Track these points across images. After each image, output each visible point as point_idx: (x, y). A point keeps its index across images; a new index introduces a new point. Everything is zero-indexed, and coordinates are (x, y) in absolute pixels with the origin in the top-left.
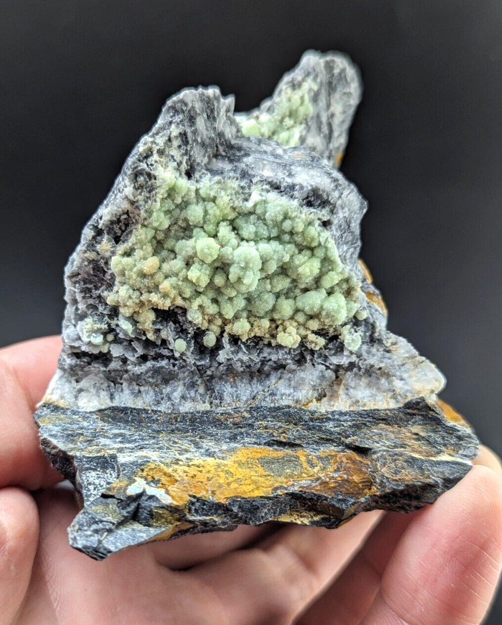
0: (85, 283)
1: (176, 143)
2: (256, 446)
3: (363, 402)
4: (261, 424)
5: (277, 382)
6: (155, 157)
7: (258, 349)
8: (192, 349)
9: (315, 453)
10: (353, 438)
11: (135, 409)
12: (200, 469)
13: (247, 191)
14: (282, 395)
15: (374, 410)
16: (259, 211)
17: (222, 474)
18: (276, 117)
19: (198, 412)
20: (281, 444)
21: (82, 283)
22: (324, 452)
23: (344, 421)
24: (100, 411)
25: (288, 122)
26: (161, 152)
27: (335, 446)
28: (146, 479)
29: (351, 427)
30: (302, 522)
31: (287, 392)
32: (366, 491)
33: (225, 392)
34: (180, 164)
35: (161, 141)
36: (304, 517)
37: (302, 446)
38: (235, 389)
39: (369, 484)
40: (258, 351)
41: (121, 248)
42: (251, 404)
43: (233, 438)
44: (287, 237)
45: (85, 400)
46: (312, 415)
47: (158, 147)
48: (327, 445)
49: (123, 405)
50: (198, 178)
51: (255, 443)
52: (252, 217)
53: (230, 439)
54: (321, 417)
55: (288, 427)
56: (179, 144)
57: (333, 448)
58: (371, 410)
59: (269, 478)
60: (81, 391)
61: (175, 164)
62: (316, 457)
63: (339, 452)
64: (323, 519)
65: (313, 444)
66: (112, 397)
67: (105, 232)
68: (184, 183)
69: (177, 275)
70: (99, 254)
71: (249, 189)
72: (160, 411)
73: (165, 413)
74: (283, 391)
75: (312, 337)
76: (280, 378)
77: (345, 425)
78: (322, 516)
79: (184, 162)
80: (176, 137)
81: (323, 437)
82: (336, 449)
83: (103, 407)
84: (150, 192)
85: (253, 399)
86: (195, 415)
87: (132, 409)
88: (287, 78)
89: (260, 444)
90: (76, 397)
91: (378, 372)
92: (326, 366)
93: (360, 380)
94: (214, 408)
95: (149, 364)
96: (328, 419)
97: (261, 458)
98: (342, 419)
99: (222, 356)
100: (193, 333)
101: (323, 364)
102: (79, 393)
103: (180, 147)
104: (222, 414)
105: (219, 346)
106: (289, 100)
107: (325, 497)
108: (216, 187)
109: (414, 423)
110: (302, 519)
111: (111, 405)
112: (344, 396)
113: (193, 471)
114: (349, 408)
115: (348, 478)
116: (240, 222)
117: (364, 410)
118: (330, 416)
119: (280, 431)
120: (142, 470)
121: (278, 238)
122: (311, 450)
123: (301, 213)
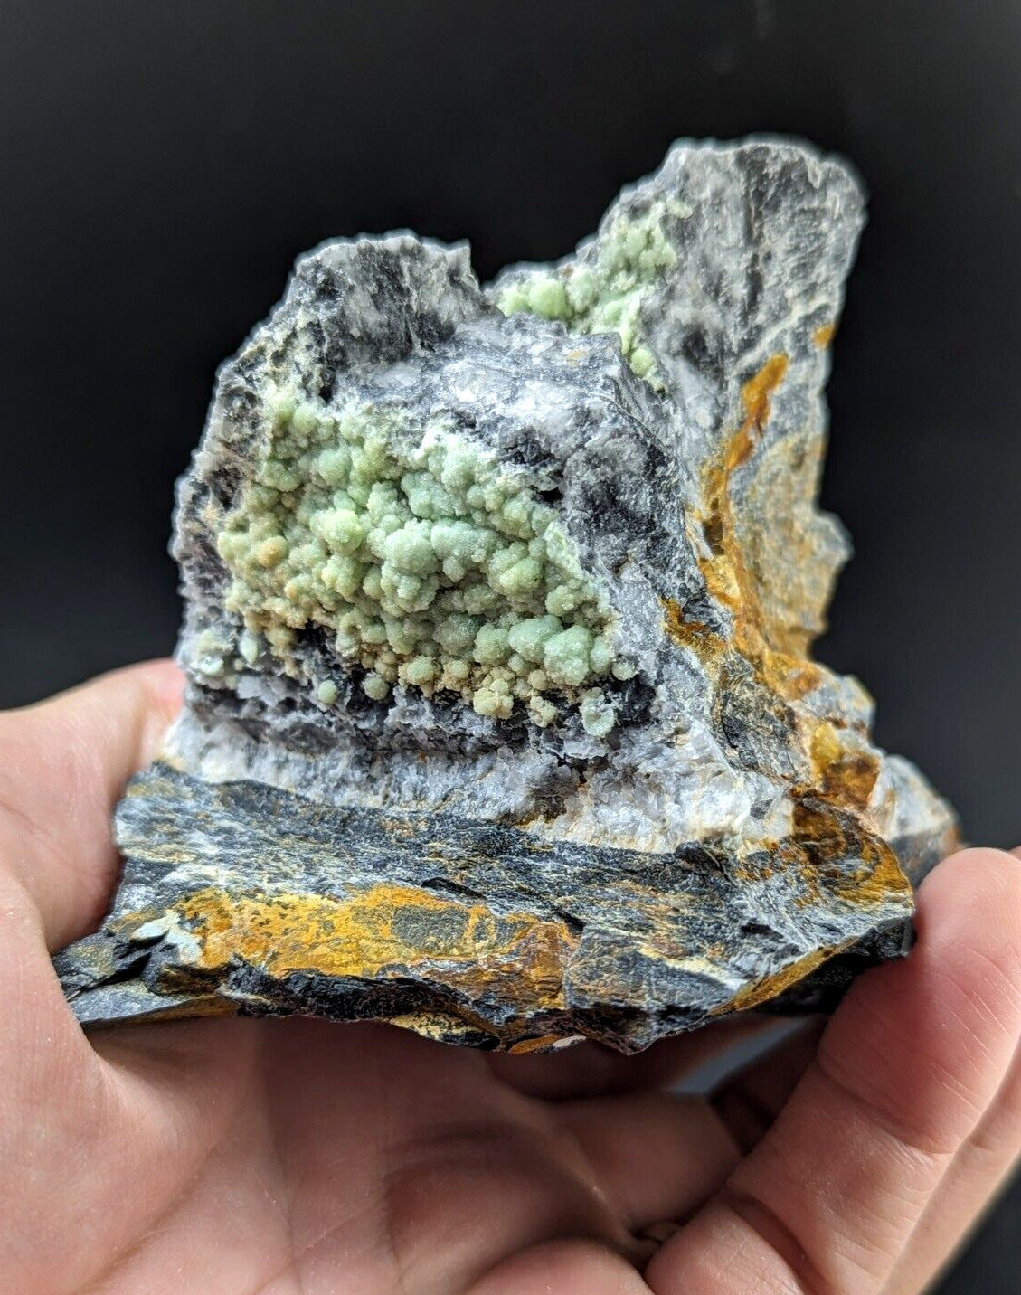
0: (202, 572)
1: (304, 340)
2: (408, 884)
3: (612, 832)
4: (433, 847)
5: (483, 776)
6: (267, 366)
7: (454, 713)
8: (347, 700)
9: (501, 913)
10: (567, 898)
11: (274, 789)
12: (284, 912)
13: (418, 428)
14: (485, 800)
15: (627, 852)
16: (432, 466)
17: (314, 927)
18: (599, 272)
19: (363, 810)
20: (453, 887)
21: (198, 571)
22: (516, 915)
23: (569, 864)
24: (228, 784)
25: (622, 280)
26: (278, 357)
27: (539, 907)
28: (182, 916)
29: (575, 876)
30: (429, 1032)
31: (495, 796)
32: (545, 999)
33: (405, 780)
34: (306, 379)
35: (280, 336)
36: (438, 1023)
37: (485, 898)
38: (422, 777)
39: (555, 988)
40: (455, 717)
41: (232, 516)
42: (437, 808)
43: (380, 866)
44: (477, 517)
45: (212, 763)
46: (529, 844)
47: (275, 349)
48: (527, 902)
49: (260, 780)
50: (341, 403)
51: (409, 880)
52: (425, 477)
53: (375, 866)
54: (541, 850)
55: (475, 859)
56: (309, 342)
57: (534, 910)
58: (622, 850)
59: (391, 945)
60: (210, 746)
61: (299, 378)
62: (497, 921)
63: (539, 918)
64: (468, 1034)
65: (505, 897)
66: (249, 763)
67: (210, 489)
69: (308, 570)
70: (205, 527)
71: (423, 425)
72: (307, 800)
73: (313, 803)
74: (489, 793)
75: (536, 702)
76: (490, 769)
77: (569, 871)
78: (469, 1029)
79: (316, 374)
80: (304, 330)
81: (524, 886)
82: (539, 913)
83: (234, 779)
84: (254, 425)
85: (444, 800)
86: (356, 813)
87: (271, 789)
88: (627, 196)
89: (415, 883)
90: (201, 756)
91: (645, 781)
92: (558, 757)
93: (619, 791)
94: (385, 807)
95: (294, 716)
96: (551, 855)
97: (404, 909)
98: (568, 860)
99: (393, 717)
100: (349, 672)
101: (554, 754)
102: (206, 750)
103: (309, 347)
104: (392, 819)
105: (389, 702)
106: (624, 238)
107: (466, 997)
108: (364, 419)
109: (682, 888)
110: (431, 1027)
111: (248, 776)
112: (589, 818)
113: (267, 913)
114: (591, 840)
115: (522, 971)
116: (406, 484)
117: (612, 849)
118: (556, 850)
119: (460, 864)
120: (188, 899)
121: (467, 517)
122: (497, 907)
123: (499, 474)
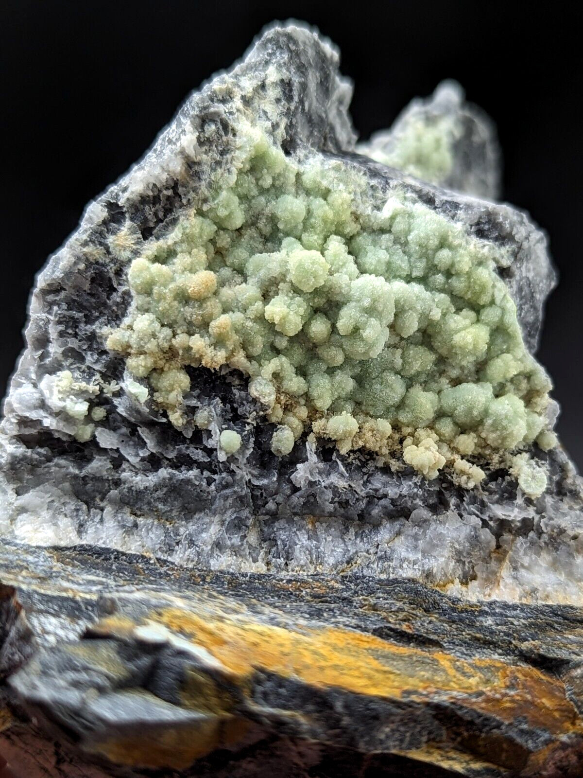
0: (69, 309)
1: (273, 93)
2: (358, 631)
3: (544, 590)
4: (365, 600)
5: (391, 540)
6: (238, 104)
7: (365, 474)
8: (249, 452)
9: (466, 659)
10: (533, 643)
11: (124, 554)
12: (265, 638)
13: (380, 194)
14: (403, 560)
15: (565, 607)
16: (399, 226)
17: (307, 653)
18: (396, 160)
19: (244, 575)
20: (403, 637)
21: (65, 306)
22: (481, 660)
23: (513, 617)
24: (56, 548)
26: (247, 101)
27: (500, 654)
28: (168, 627)
29: (526, 626)
30: (451, 766)
31: (412, 557)
32: (568, 725)
33: (296, 544)
34: (275, 126)
35: (248, 85)
36: (453, 759)
37: (441, 646)
38: (315, 542)
39: (571, 715)
40: (365, 478)
41: (152, 247)
42: (343, 571)
43: (316, 614)
44: (440, 278)
45: (28, 527)
46: (453, 604)
47: (242, 93)
48: (485, 650)
49: (101, 544)
50: (302, 158)
51: (358, 627)
52: (385, 237)
53: (311, 614)
54: (470, 609)
55: (414, 612)
56: (279, 96)
57: (496, 656)
58: (560, 606)
59: (392, 676)
60: (22, 510)
61: (268, 124)
62: (470, 665)
63: (508, 664)
64: (487, 770)
65: (462, 645)
66: (81, 529)
67: (127, 215)
68: (279, 156)
70: (109, 253)
71: (383, 192)
72: (173, 563)
73: (181, 567)
74: (404, 554)
75: (461, 464)
76: (398, 534)
77: (516, 623)
78: (485, 765)
79: (283, 126)
80: (275, 84)
81: (478, 635)
82: (502, 659)
83: (63, 544)
84: (222, 153)
85: (348, 563)
86: (237, 578)
87: (119, 555)
89: (365, 630)
90: (13, 520)
91: (572, 542)
92: (482, 520)
93: (538, 554)
94: (273, 571)
95: (164, 473)
96: (483, 613)
97: (372, 650)
98: (508, 614)
99: (301, 473)
100: (255, 423)
101: (477, 516)
102: (18, 515)
103: (278, 101)
104: (289, 581)
105: (297, 455)
106: (419, 139)
107: (498, 721)
108: (332, 174)
110: (451, 762)
111: (77, 542)
112: (509, 581)
113: (252, 637)
114: (520, 599)
115: (534, 700)
116: (364, 240)
117: (547, 606)
118: (486, 609)
119: (401, 616)
120: (160, 614)
121: (423, 280)
122: (459, 654)
123: (468, 243)
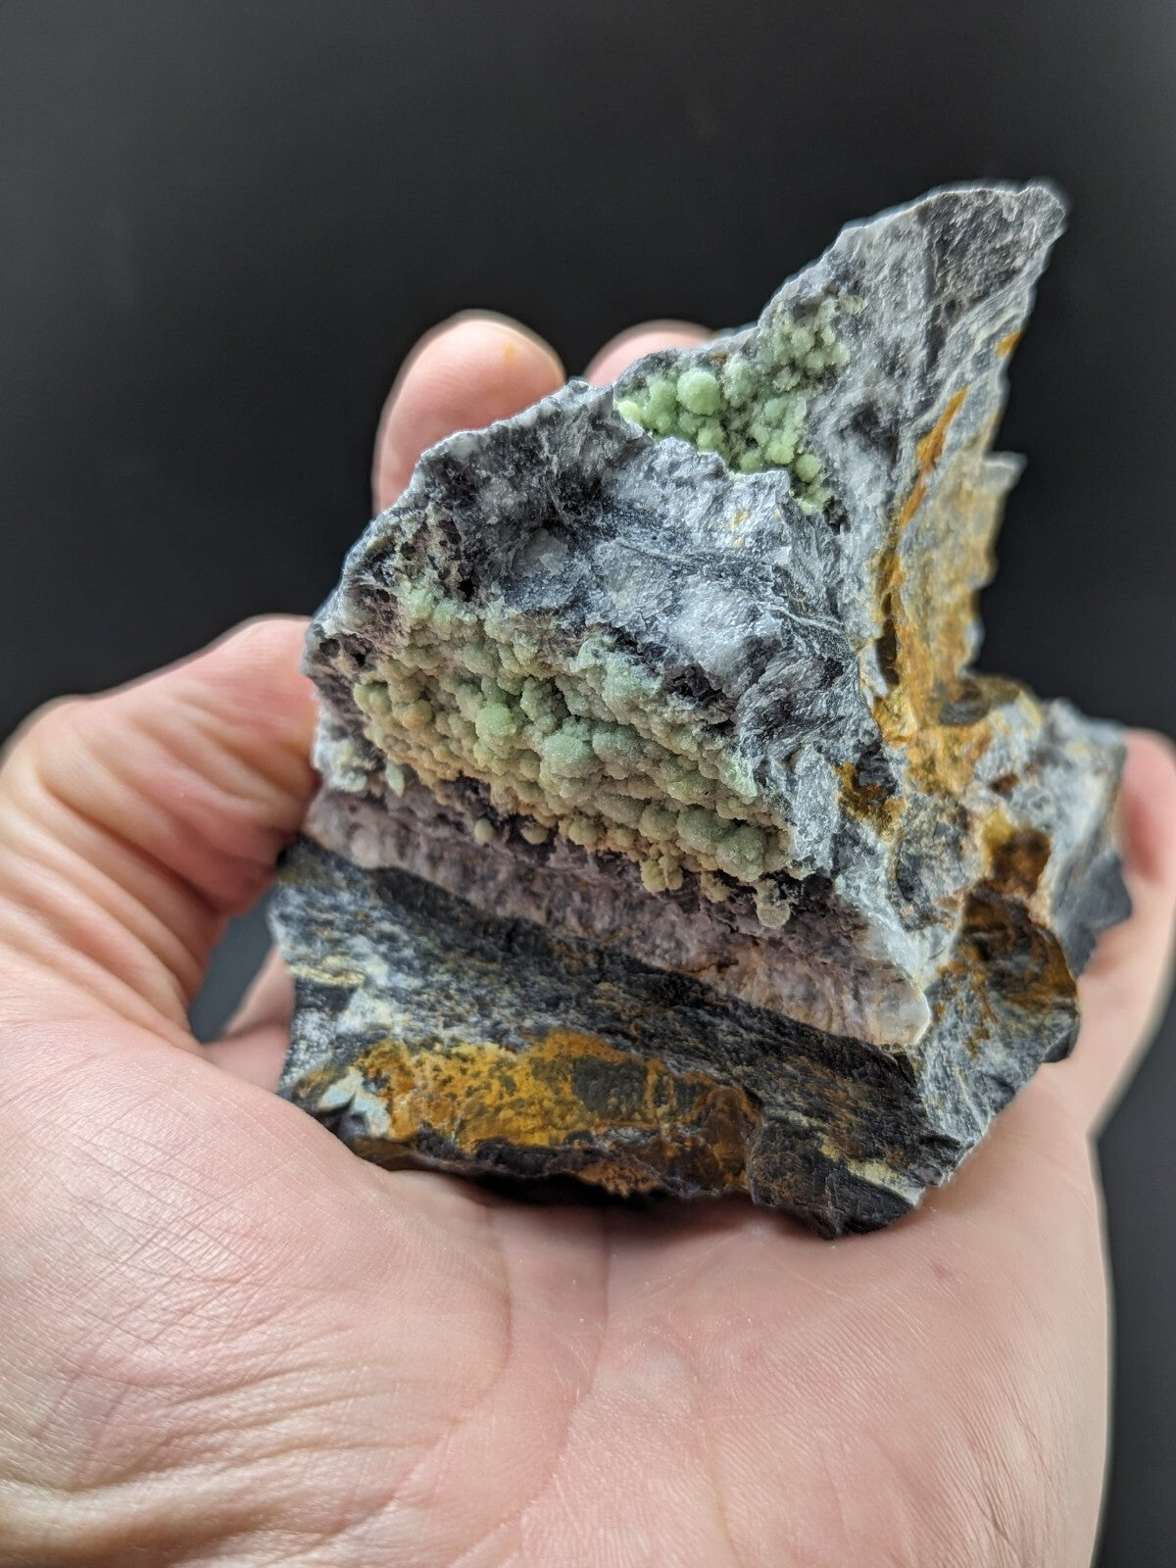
1: (436, 536)
2: (583, 1031)
3: (788, 1003)
4: (605, 990)
6: (396, 561)
8: (504, 839)
9: (679, 1070)
10: (746, 1069)
11: (431, 885)
12: (465, 1066)
13: (572, 639)
14: (656, 946)
17: (496, 1085)
18: (758, 367)
19: (527, 922)
20: (628, 1037)
22: (695, 1074)
23: (746, 1029)
24: (382, 869)
25: (786, 380)
26: (408, 550)
27: (716, 1069)
28: (365, 1074)
29: (752, 1044)
30: (617, 1186)
31: (666, 946)
32: (730, 1178)
34: (444, 575)
35: (408, 527)
36: (624, 1177)
38: (586, 905)
39: (738, 1166)
41: (367, 675)
42: (606, 941)
43: (553, 1004)
45: (362, 845)
46: (703, 994)
47: (403, 540)
48: (704, 1062)
49: (415, 872)
50: (484, 601)
53: (548, 1004)
54: (715, 1002)
55: (649, 1009)
56: (443, 539)
57: (712, 1071)
58: (799, 1023)
59: (574, 1108)
60: (357, 826)
61: (435, 574)
62: (676, 1080)
63: (719, 1082)
65: (682, 1053)
66: (401, 852)
67: (339, 645)
68: (449, 612)
71: (577, 635)
72: (468, 903)
74: (659, 940)
75: (707, 881)
77: (745, 1036)
79: (454, 571)
80: (436, 527)
82: (716, 1074)
83: (385, 866)
84: (389, 619)
85: (612, 934)
87: (428, 885)
88: (789, 289)
89: (591, 1029)
90: (348, 836)
92: (731, 928)
94: (549, 926)
96: (725, 1012)
97: (582, 1060)
98: (743, 1022)
99: (555, 862)
100: (506, 815)
101: (727, 924)
102: (353, 831)
103: (443, 544)
104: (559, 942)
105: (549, 848)
106: (787, 338)
109: (861, 1076)
110: (618, 1181)
111: (399, 865)
112: (762, 979)
113: (449, 1069)
114: (766, 1004)
115: (705, 1147)
116: (562, 687)
117: (788, 1019)
118: (730, 1006)
119: (634, 1012)
120: (367, 1054)
121: (630, 727)
122: (675, 1063)
123: (666, 704)
